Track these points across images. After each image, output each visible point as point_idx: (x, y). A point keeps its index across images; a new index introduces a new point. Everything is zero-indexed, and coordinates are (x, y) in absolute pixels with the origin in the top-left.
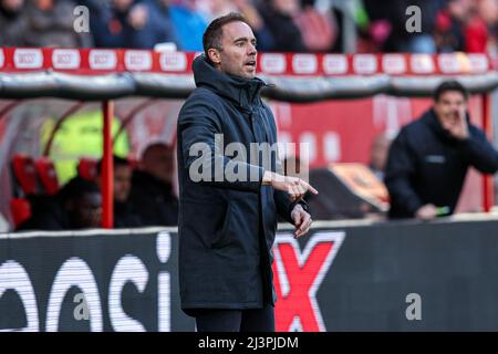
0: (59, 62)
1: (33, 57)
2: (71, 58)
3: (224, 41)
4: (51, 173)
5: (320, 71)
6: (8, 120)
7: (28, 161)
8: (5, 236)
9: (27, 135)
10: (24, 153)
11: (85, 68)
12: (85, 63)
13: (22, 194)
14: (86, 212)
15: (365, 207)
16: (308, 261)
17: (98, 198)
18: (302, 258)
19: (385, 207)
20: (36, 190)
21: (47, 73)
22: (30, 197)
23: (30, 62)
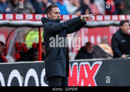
0: (27, 18)
1: (21, 16)
2: (31, 17)
3: (52, 12)
4: (25, 47)
5: (96, 20)
6: (14, 33)
7: (19, 43)
8: (13, 63)
9: (19, 37)
10: (18, 41)
12: (34, 18)
13: (18, 52)
14: (34, 57)
15: (107, 55)
16: (93, 69)
17: (38, 53)
18: (91, 68)
19: (112, 55)
20: (22, 51)
21: (24, 20)
22: (20, 53)
23: (20, 18)
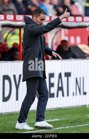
0: (8, 18)
1: (2, 17)
5: (75, 21)
7: (0, 43)
11: (15, 19)
15: (86, 55)
21: (5, 21)
